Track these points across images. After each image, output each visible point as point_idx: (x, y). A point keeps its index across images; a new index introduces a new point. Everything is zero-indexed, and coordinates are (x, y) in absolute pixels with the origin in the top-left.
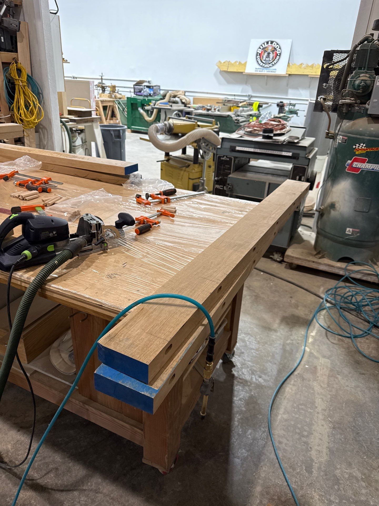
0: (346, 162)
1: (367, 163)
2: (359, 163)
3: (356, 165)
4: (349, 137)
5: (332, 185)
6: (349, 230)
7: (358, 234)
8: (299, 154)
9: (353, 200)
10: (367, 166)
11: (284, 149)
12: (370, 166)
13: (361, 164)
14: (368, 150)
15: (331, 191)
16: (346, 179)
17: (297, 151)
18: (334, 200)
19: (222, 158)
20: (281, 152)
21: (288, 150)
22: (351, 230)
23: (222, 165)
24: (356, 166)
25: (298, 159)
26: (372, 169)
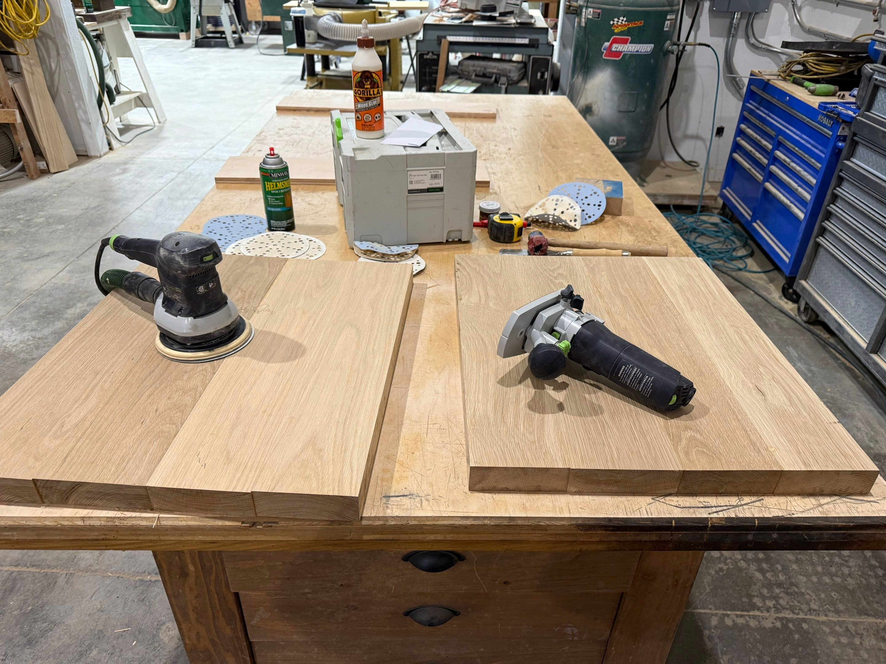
0: (602, 45)
1: (630, 43)
2: (620, 45)
3: (616, 47)
4: (603, 9)
5: (585, 80)
6: (613, 140)
7: (625, 143)
8: (537, 40)
9: (616, 98)
10: (630, 48)
11: (517, 35)
12: (633, 48)
13: (623, 45)
14: (630, 26)
15: (584, 88)
16: (604, 68)
17: (535, 37)
18: (589, 101)
19: (425, 57)
20: (514, 39)
21: (521, 36)
22: (615, 138)
23: (427, 68)
24: (615, 50)
25: (538, 47)
26: (637, 51)
